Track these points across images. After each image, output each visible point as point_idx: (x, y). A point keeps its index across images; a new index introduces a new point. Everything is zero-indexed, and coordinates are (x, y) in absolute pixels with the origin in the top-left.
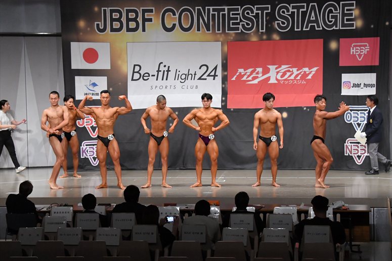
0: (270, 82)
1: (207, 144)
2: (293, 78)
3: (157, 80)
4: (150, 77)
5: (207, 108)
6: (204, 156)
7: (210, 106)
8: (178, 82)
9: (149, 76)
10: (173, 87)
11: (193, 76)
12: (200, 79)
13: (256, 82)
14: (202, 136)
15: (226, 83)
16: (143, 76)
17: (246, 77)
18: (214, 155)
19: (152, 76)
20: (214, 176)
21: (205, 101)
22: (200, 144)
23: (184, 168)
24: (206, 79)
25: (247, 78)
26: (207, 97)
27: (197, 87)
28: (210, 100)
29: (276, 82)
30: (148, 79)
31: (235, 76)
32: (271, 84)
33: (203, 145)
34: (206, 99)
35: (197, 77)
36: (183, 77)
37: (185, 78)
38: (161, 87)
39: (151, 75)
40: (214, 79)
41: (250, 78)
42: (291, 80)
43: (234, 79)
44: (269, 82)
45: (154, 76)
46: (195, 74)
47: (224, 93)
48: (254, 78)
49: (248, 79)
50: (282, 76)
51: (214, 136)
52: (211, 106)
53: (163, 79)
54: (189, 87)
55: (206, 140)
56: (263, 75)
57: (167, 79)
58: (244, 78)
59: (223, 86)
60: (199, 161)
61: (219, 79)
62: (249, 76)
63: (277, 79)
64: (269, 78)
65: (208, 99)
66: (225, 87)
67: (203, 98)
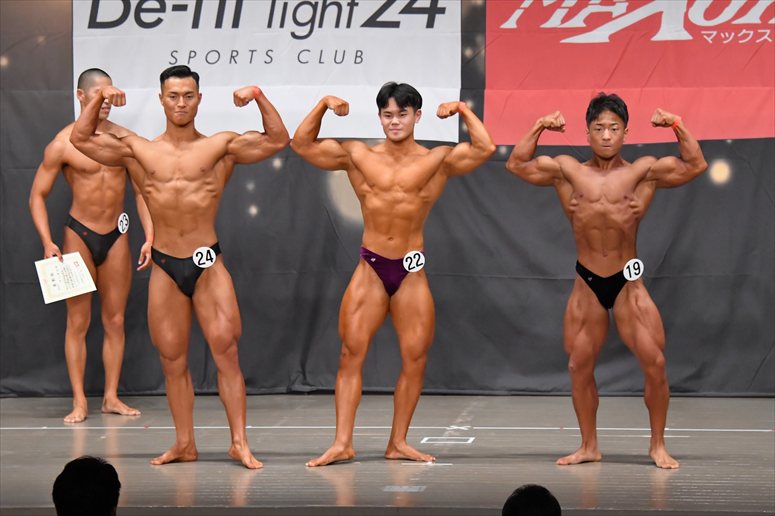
0: (658, 37)
1: (391, 288)
2: (758, 21)
3: (195, 25)
4: (168, 15)
5: (400, 144)
6: (374, 338)
7: (411, 134)
8: (281, 37)
9: (162, 9)
10: (260, 57)
11: (346, 10)
12: (372, 22)
13: (601, 35)
14: (373, 255)
15: (479, 39)
16: (139, 10)
17: (560, 14)
18: (414, 335)
19: (177, 8)
20: (404, 418)
21: (390, 115)
22: (363, 286)
23: (307, 388)
24: (396, 24)
25: (565, 19)
26: (400, 98)
27: (359, 56)
28: (409, 110)
29: (686, 36)
30: (159, 21)
31: (518, 13)
32: (666, 43)
33: (378, 292)
34: (393, 106)
35: (363, 13)
36: (305, 14)
37: (312, 21)
38: (213, 57)
39: (169, 7)
40: (430, 24)
41: (578, 22)
42: (749, 26)
43: (511, 24)
44: (655, 38)
45: (183, 8)
46: (353, 4)
47: (473, 83)
48: (595, 21)
49: (568, 25)
50: (710, 14)
51: (422, 260)
52: (417, 136)
53: (219, 24)
54: (328, 57)
55: (391, 273)
56: (630, 10)
57: (236, 24)
58: (555, 21)
59: (469, 53)
60: (353, 353)
61: (451, 23)
62: (572, 13)
63: (689, 25)
64: (654, 22)
65: (402, 105)
66: (475, 55)
67: (382, 101)
